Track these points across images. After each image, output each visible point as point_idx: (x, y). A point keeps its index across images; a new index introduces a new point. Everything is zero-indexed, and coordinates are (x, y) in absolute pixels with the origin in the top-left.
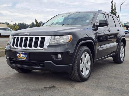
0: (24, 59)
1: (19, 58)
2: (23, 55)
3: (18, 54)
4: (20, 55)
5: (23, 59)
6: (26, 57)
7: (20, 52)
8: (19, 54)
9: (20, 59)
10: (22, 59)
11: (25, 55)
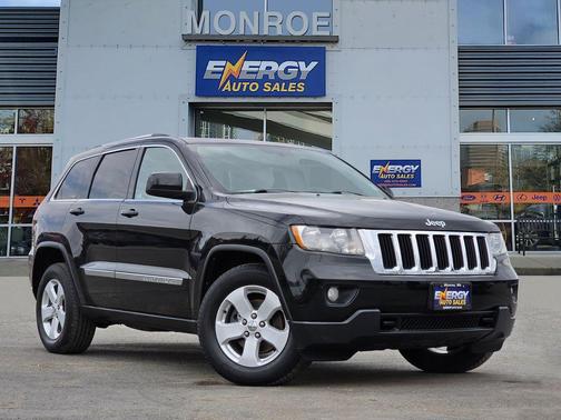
0: (461, 305)
4: (444, 294)
5: (457, 305)
6: (463, 298)
7: (445, 285)
9: (446, 308)
11: (461, 292)
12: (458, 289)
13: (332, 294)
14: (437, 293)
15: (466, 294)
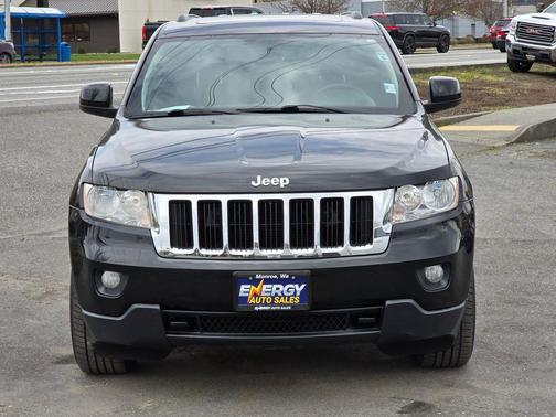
0: (288, 305)
1: (252, 301)
2: (275, 286)
3: (243, 287)
4: (257, 289)
5: (282, 305)
6: (295, 295)
7: (257, 277)
8: (256, 282)
9: (261, 308)
10: (273, 304)
11: (288, 286)
12: (284, 282)
13: (110, 278)
14: (243, 288)
15: (299, 289)
